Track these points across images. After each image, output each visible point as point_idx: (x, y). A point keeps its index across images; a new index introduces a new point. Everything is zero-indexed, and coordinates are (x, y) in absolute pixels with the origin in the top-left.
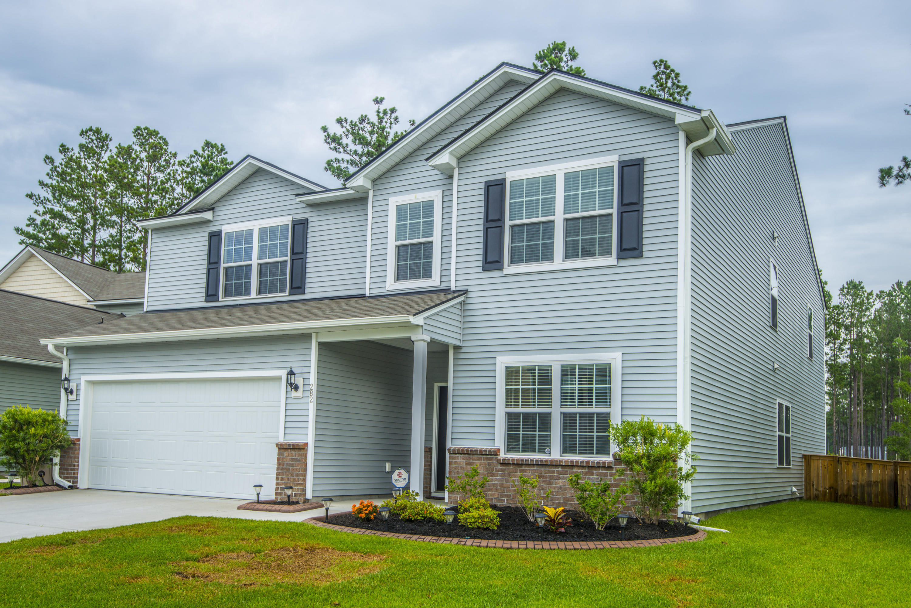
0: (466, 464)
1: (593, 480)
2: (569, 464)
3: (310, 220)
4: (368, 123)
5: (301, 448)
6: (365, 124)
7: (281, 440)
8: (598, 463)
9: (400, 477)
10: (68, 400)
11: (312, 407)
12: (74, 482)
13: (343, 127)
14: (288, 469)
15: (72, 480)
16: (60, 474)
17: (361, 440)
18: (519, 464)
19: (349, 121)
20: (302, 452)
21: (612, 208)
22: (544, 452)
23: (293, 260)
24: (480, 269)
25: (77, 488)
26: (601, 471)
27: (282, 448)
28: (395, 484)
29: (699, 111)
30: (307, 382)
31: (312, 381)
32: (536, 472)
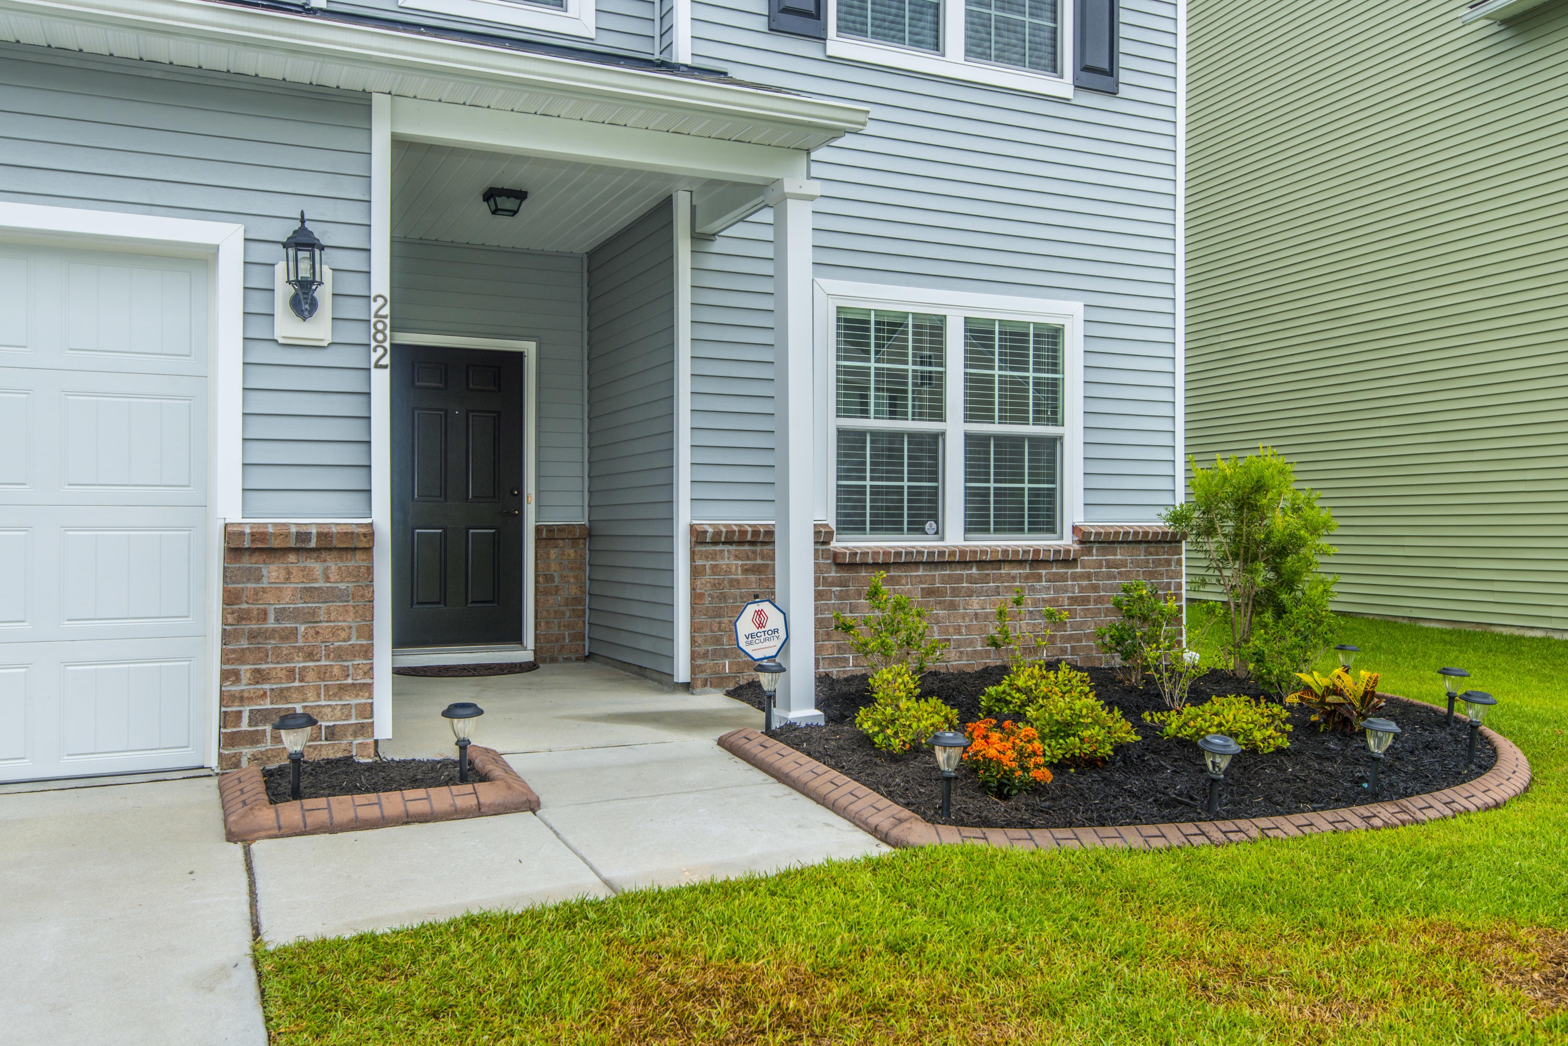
7: (231, 514)
9: (761, 625)
11: (383, 386)
14: (290, 635)
22: (924, 531)
24: (760, 23)
26: (1054, 570)
27: (247, 549)
30: (353, 285)
31: (381, 283)
32: (921, 582)
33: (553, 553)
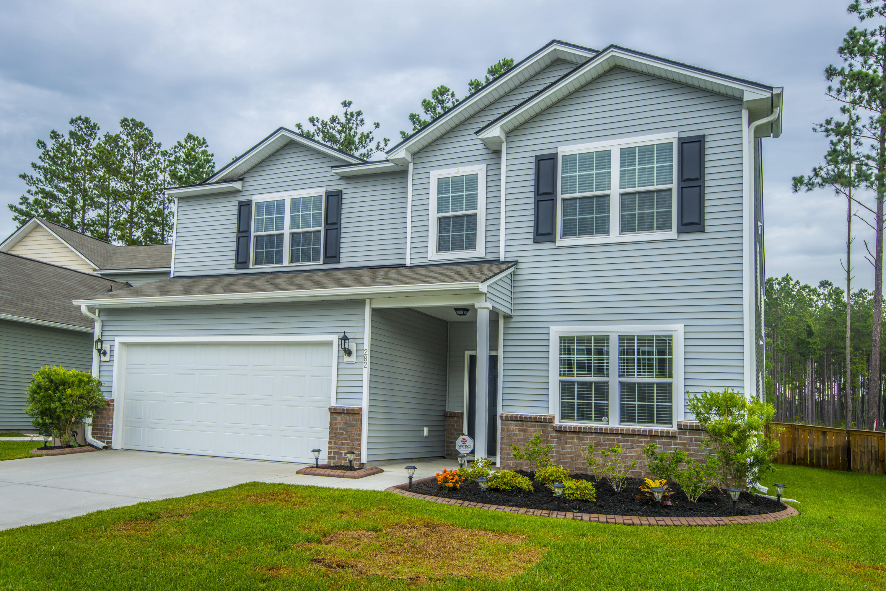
0: (519, 431)
2: (631, 433)
3: (344, 191)
4: (338, 123)
5: (356, 413)
6: (335, 124)
7: (333, 404)
8: (662, 432)
9: (464, 443)
10: (100, 361)
11: (366, 372)
12: (108, 443)
13: (314, 125)
14: (342, 434)
15: (106, 441)
16: (93, 434)
17: (405, 406)
18: (576, 432)
19: (320, 121)
20: (357, 417)
21: (672, 183)
22: (601, 420)
23: (327, 230)
24: (532, 241)
25: (111, 449)
26: (664, 440)
27: (335, 412)
28: (459, 450)
29: (770, 88)
30: (360, 347)
31: (366, 346)
32: (594, 440)
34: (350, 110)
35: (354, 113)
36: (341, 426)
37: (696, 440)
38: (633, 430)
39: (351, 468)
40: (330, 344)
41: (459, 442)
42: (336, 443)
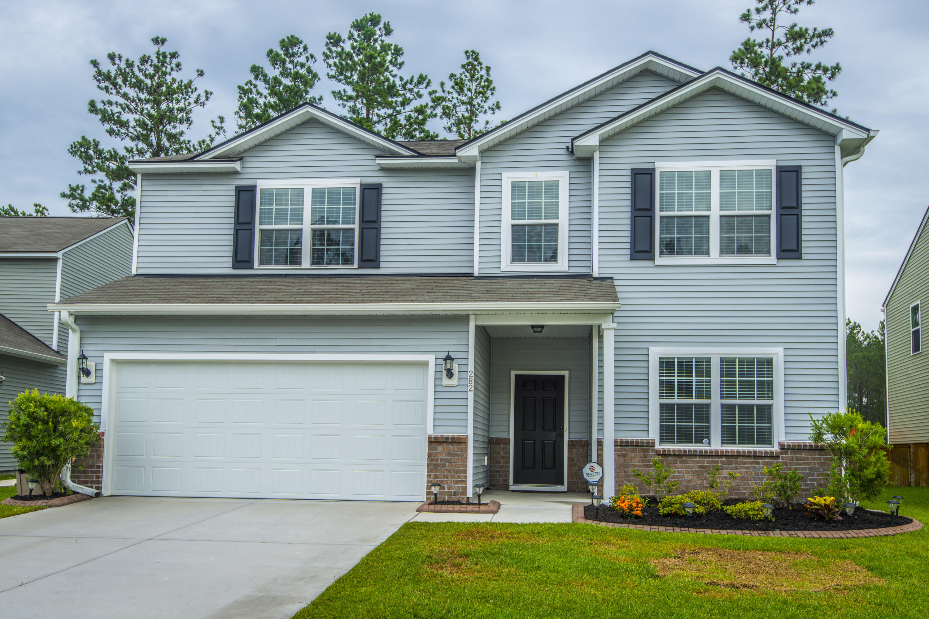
1: (759, 469)
2: (736, 454)
3: (384, 185)
4: (151, 66)
5: (460, 442)
6: (147, 66)
7: (430, 431)
8: (766, 452)
9: (592, 471)
10: (79, 383)
11: (471, 396)
12: (98, 488)
14: (444, 465)
15: (94, 486)
16: (74, 478)
18: (679, 455)
20: (463, 446)
21: (771, 209)
22: (702, 443)
23: (362, 228)
24: (627, 258)
25: (105, 496)
26: (767, 460)
27: (434, 442)
28: (587, 478)
29: (868, 130)
30: (463, 368)
31: (471, 367)
32: (698, 463)
33: (574, 451)
34: (162, 49)
35: (167, 54)
36: (444, 456)
37: (797, 459)
38: (738, 452)
39: (459, 503)
40: (425, 364)
41: (586, 470)
42: (436, 476)
